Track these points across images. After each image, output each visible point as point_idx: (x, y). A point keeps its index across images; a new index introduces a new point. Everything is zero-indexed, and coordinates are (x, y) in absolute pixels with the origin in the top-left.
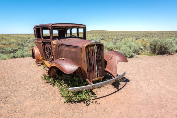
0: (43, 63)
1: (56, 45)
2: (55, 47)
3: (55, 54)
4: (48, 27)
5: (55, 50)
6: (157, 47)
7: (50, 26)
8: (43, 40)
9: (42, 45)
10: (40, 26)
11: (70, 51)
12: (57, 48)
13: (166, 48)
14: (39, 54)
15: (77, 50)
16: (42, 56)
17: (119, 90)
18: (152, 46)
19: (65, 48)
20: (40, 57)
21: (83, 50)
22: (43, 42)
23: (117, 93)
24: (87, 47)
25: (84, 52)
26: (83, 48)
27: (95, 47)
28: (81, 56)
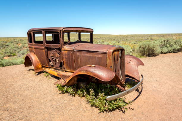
0: (42, 71)
1: (69, 51)
2: (66, 53)
3: (66, 60)
4: (58, 31)
5: (66, 56)
6: (145, 50)
7: (61, 30)
8: (46, 45)
9: (44, 51)
10: (43, 30)
11: (90, 57)
12: (69, 54)
13: (153, 51)
14: (38, 62)
15: (100, 56)
16: (41, 64)
17: (140, 93)
18: (142, 49)
19: (83, 54)
20: (39, 65)
21: (110, 56)
22: (46, 48)
23: (141, 96)
24: (114, 52)
25: (111, 58)
26: (110, 53)
27: (120, 52)
28: (106, 61)
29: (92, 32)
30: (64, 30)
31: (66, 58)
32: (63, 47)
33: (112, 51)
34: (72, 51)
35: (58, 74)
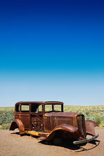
0: (24, 134)
1: (48, 117)
2: (46, 119)
3: (45, 124)
4: (41, 104)
5: (46, 121)
7: (43, 103)
8: (31, 113)
10: (30, 103)
12: (48, 119)
14: (22, 126)
15: (69, 119)
16: (25, 128)
20: (23, 128)
22: (31, 115)
24: (77, 117)
25: (75, 120)
26: (75, 117)
27: (81, 117)
28: (73, 123)
29: (62, 104)
30: (45, 103)
31: (45, 122)
32: (44, 114)
33: (76, 116)
34: (50, 117)
35: (38, 134)
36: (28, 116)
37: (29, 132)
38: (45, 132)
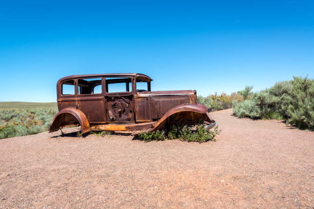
0: (90, 132)
2: (140, 101)
4: (131, 77)
5: (140, 104)
7: (134, 76)
10: (103, 76)
11: (172, 101)
12: (144, 102)
14: (85, 118)
15: (182, 99)
16: (90, 121)
20: (87, 123)
21: (193, 98)
22: (106, 97)
26: (192, 95)
30: (138, 76)
32: (136, 94)
34: (148, 97)
35: (126, 128)
36: (99, 100)
37: (102, 127)
38: (138, 123)
